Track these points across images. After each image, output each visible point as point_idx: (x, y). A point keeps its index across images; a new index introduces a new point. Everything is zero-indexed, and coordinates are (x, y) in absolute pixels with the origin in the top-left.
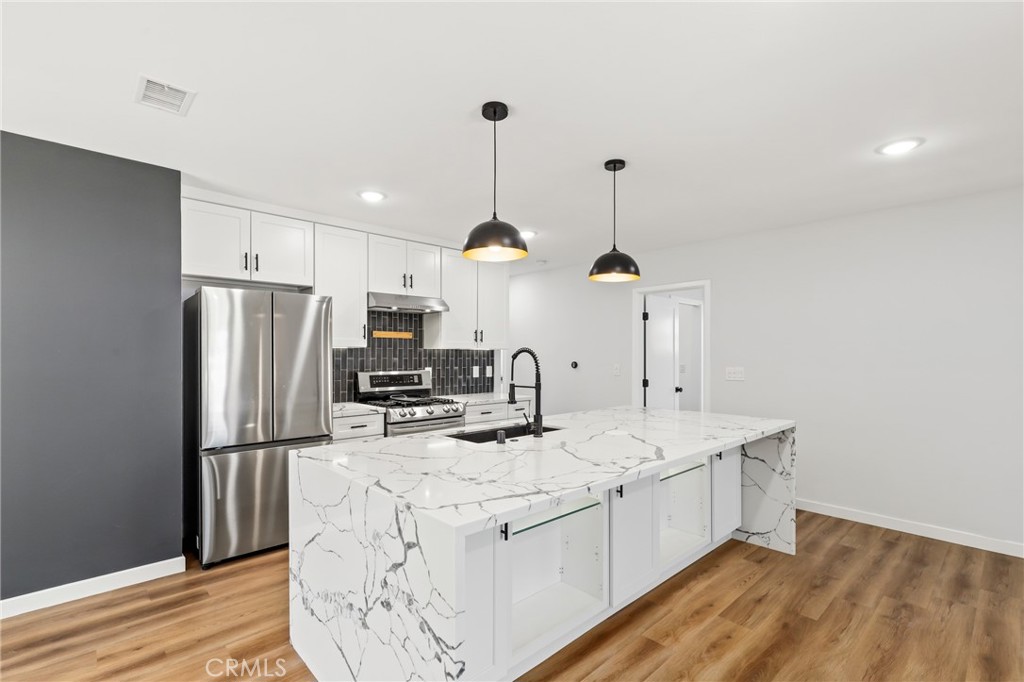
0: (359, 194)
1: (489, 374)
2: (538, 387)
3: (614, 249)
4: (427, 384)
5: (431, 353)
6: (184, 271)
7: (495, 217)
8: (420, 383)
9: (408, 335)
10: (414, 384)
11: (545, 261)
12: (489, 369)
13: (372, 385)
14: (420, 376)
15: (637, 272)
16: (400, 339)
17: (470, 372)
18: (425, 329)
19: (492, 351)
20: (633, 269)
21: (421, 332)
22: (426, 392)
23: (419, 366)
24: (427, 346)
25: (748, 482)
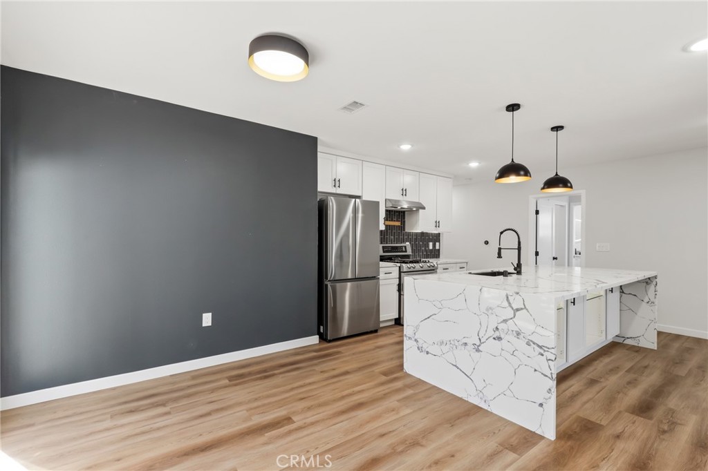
0: (399, 147)
1: (437, 248)
2: (519, 249)
3: (557, 174)
4: (409, 252)
5: (409, 234)
6: (319, 190)
7: (513, 161)
8: (406, 251)
9: (398, 224)
10: (402, 251)
11: (470, 179)
12: (437, 244)
13: (384, 252)
14: (405, 247)
15: (571, 187)
16: (394, 226)
17: (428, 246)
18: (406, 219)
19: (439, 234)
20: (569, 185)
21: (404, 222)
22: (408, 256)
23: (403, 241)
24: (407, 230)
25: (624, 308)
